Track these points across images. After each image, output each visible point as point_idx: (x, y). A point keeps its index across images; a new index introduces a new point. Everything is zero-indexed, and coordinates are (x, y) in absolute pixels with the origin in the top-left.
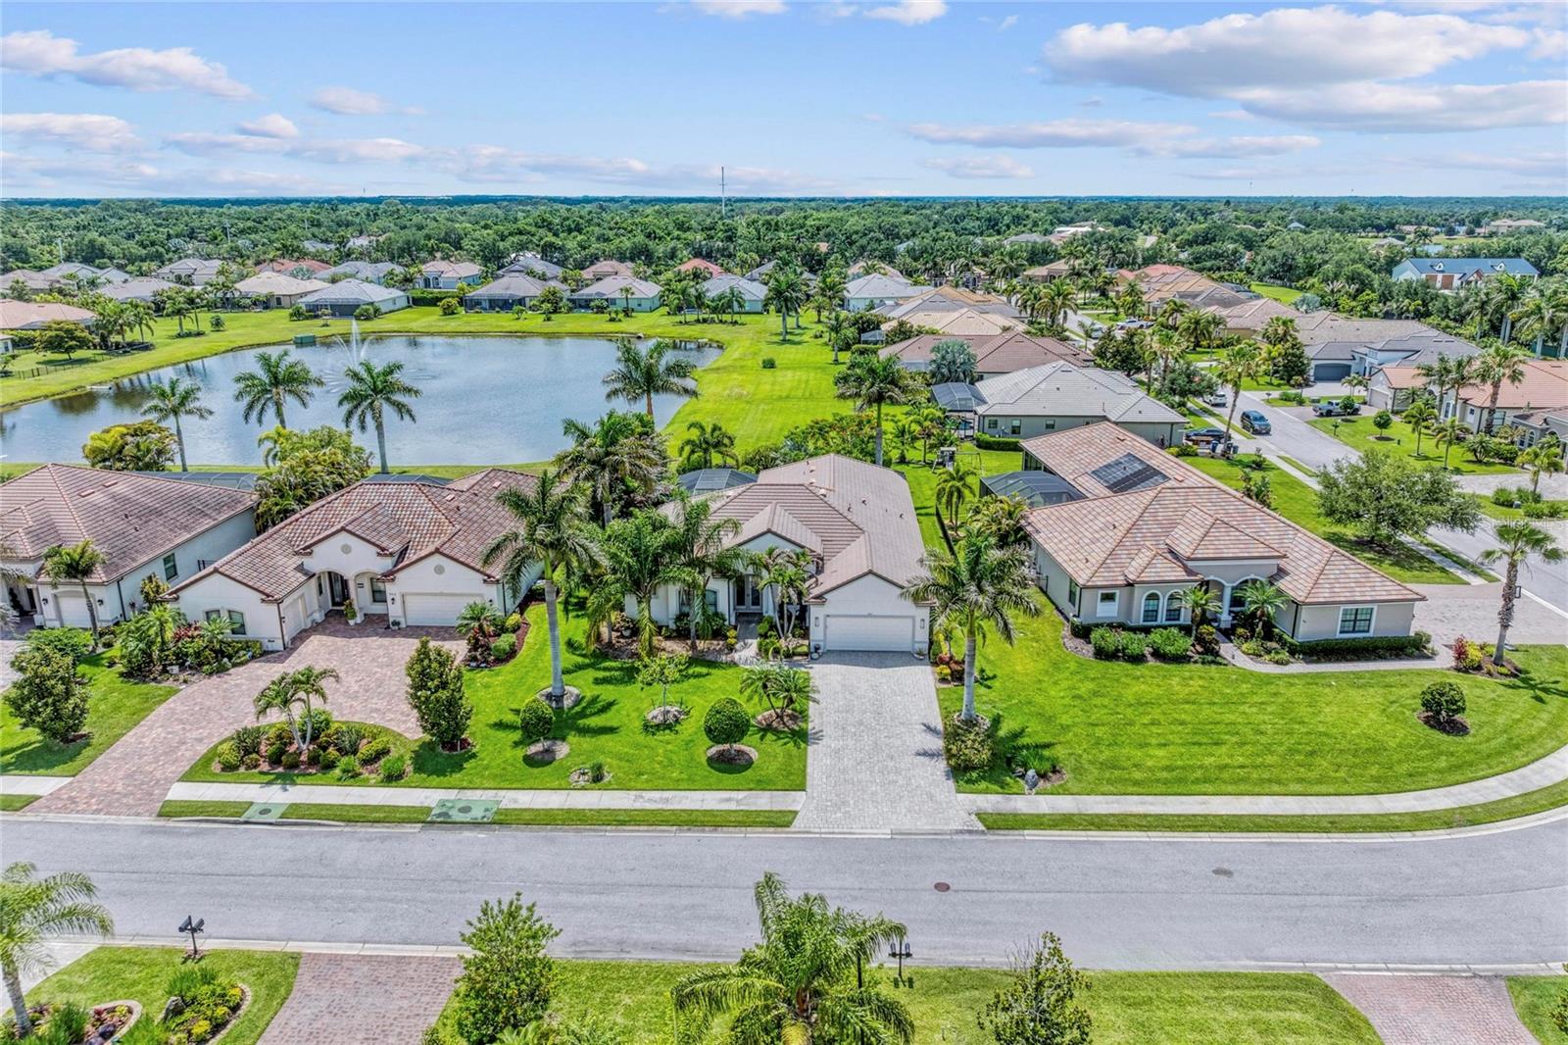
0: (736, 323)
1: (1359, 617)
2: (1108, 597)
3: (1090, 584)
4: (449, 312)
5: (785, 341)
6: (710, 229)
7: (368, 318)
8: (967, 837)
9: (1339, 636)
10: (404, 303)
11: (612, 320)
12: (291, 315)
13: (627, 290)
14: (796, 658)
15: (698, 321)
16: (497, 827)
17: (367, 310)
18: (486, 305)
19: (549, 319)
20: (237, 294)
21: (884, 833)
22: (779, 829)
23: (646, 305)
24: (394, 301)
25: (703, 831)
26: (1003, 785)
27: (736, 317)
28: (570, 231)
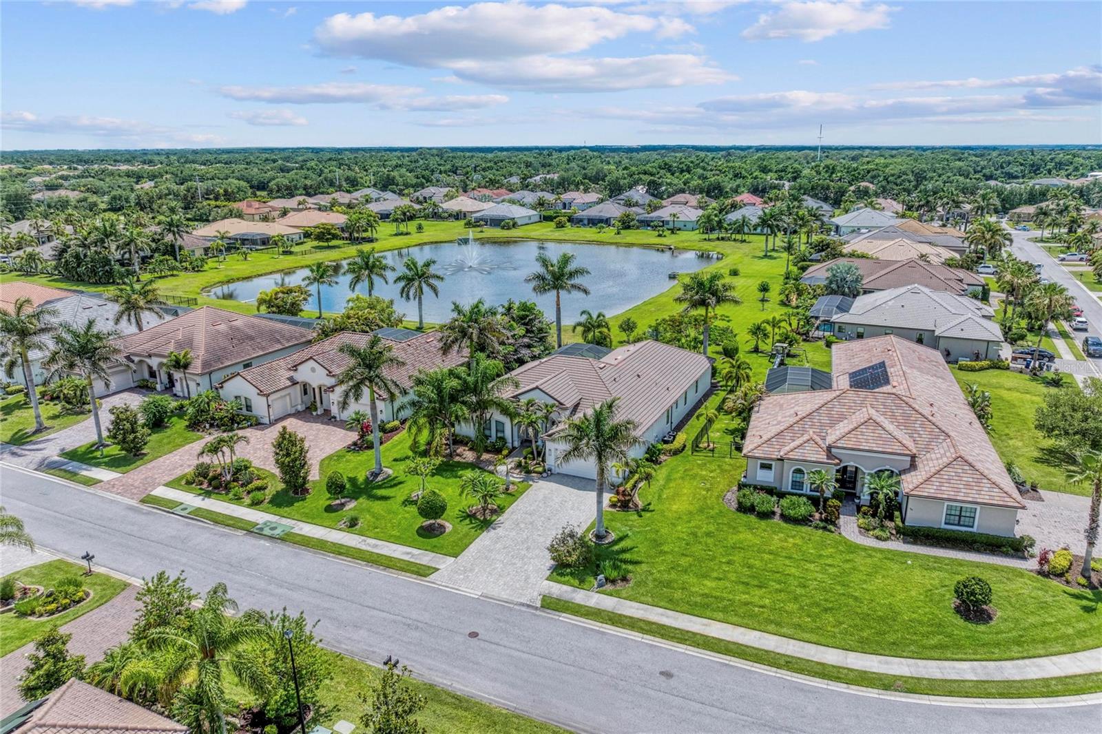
0: (745, 241)
1: (963, 514)
2: (768, 467)
3: (750, 454)
4: (560, 226)
5: (766, 256)
6: (782, 171)
7: (509, 229)
8: (524, 609)
9: (943, 526)
10: (537, 219)
11: (660, 236)
12: (466, 224)
13: (674, 216)
14: (533, 475)
15: (718, 239)
16: (279, 541)
17: (508, 223)
18: (586, 222)
19: (618, 233)
20: (440, 210)
21: (475, 594)
22: (419, 577)
23: (690, 226)
24: (530, 217)
25: (378, 568)
26: (582, 581)
27: (746, 237)
28: (682, 171)
